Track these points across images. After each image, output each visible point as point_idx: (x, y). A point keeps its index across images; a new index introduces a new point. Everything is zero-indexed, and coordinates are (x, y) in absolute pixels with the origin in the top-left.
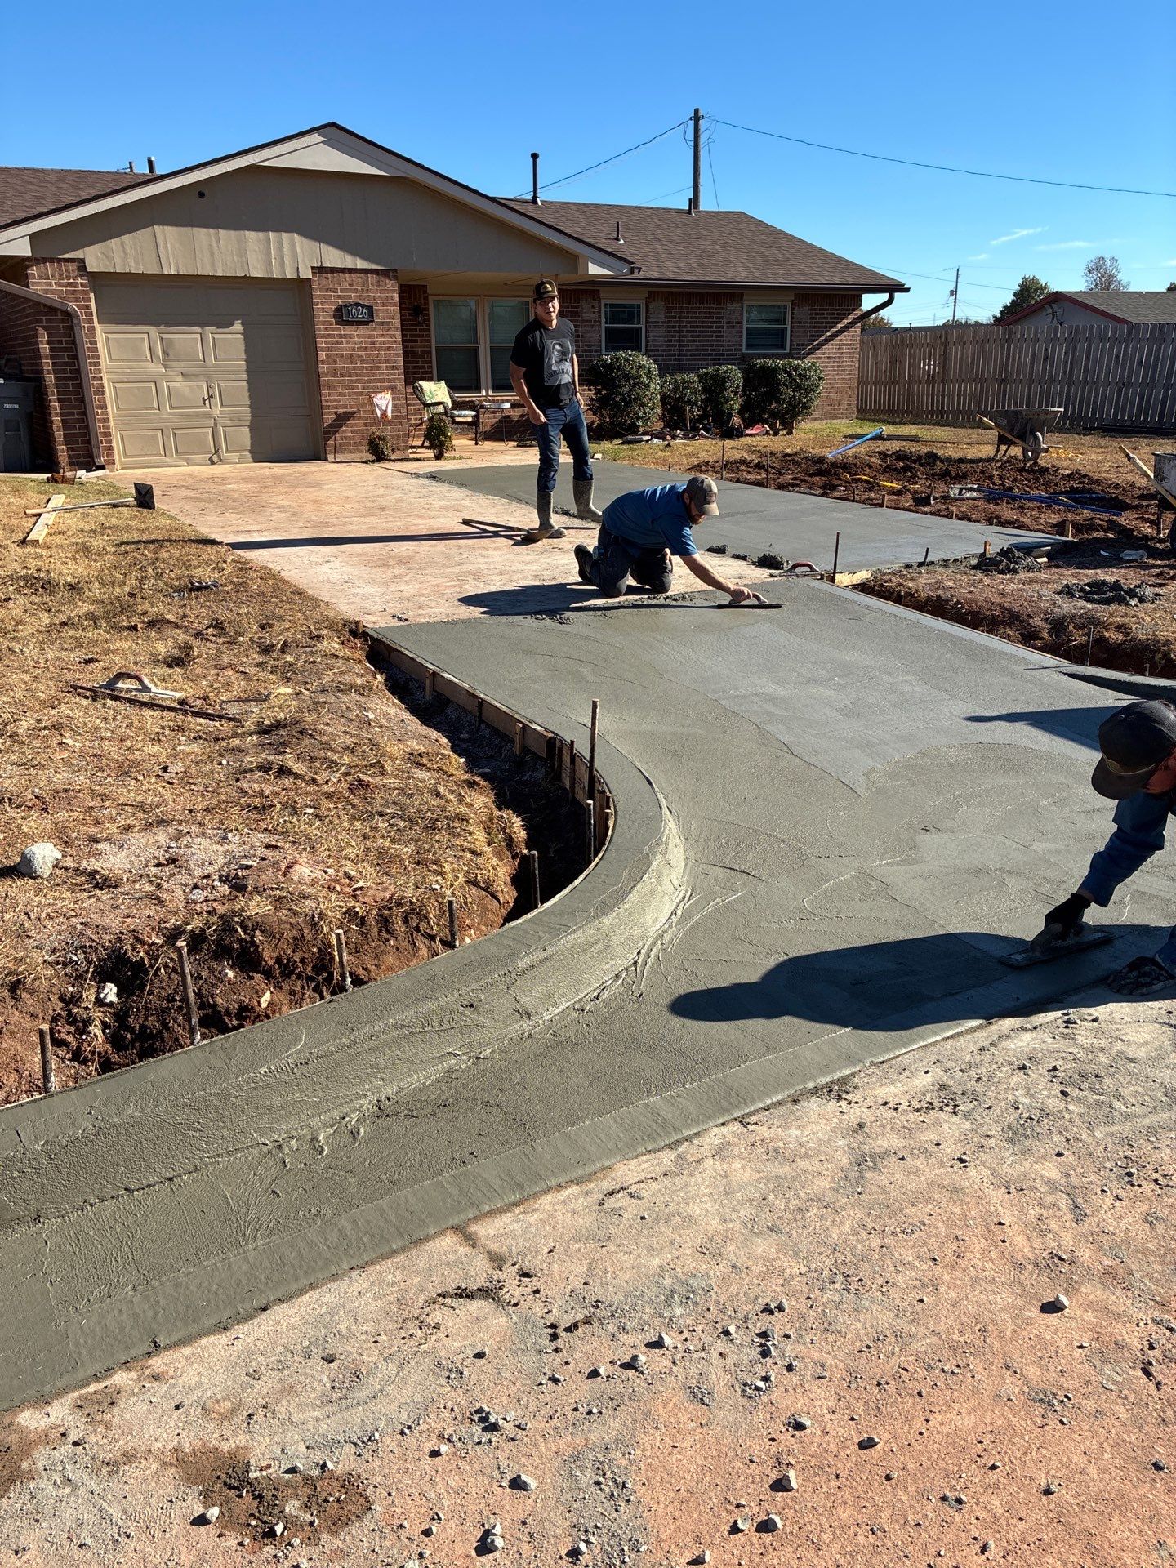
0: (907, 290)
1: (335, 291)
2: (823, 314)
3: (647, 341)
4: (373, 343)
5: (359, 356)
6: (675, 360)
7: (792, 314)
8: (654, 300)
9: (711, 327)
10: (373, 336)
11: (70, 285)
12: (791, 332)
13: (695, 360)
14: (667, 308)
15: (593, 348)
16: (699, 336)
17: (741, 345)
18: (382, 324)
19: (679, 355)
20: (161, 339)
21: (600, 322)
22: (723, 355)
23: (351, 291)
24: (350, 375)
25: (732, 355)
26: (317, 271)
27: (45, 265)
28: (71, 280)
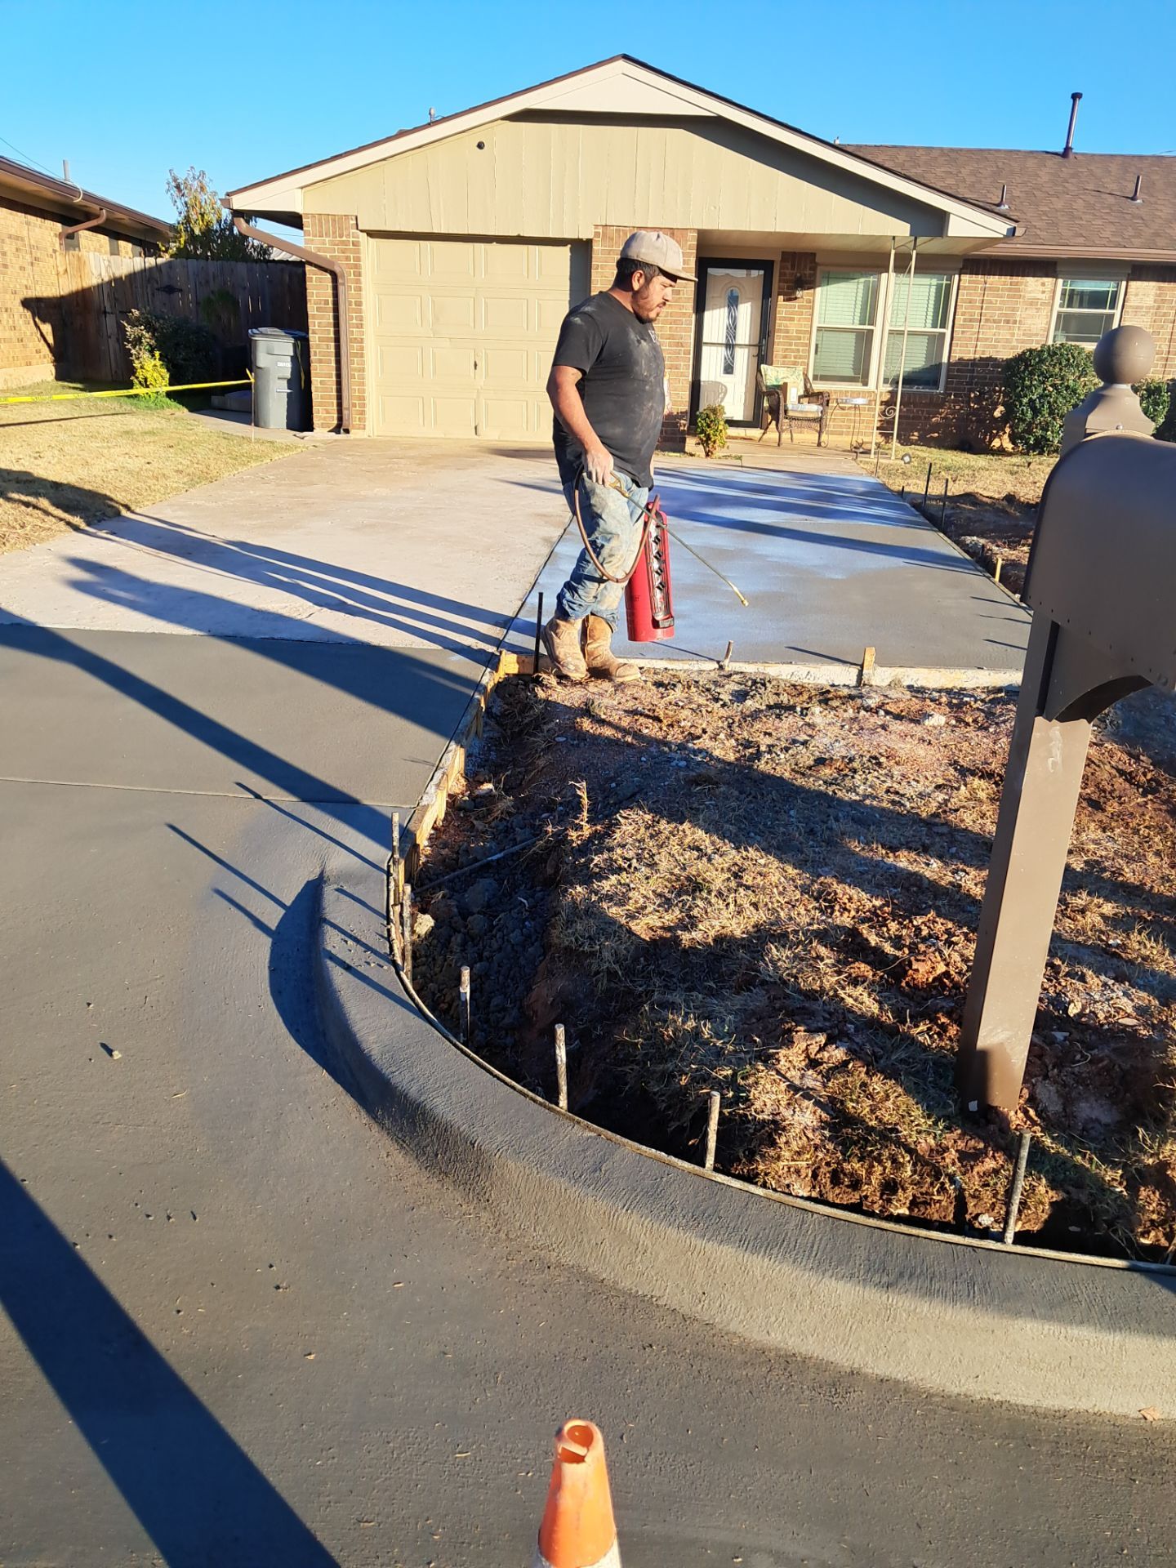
6: (1159, 360)
8: (1141, 277)
11: (343, 243)
14: (1160, 288)
15: (1034, 338)
20: (433, 301)
21: (1050, 305)
26: (600, 230)
27: (320, 221)
28: (344, 238)
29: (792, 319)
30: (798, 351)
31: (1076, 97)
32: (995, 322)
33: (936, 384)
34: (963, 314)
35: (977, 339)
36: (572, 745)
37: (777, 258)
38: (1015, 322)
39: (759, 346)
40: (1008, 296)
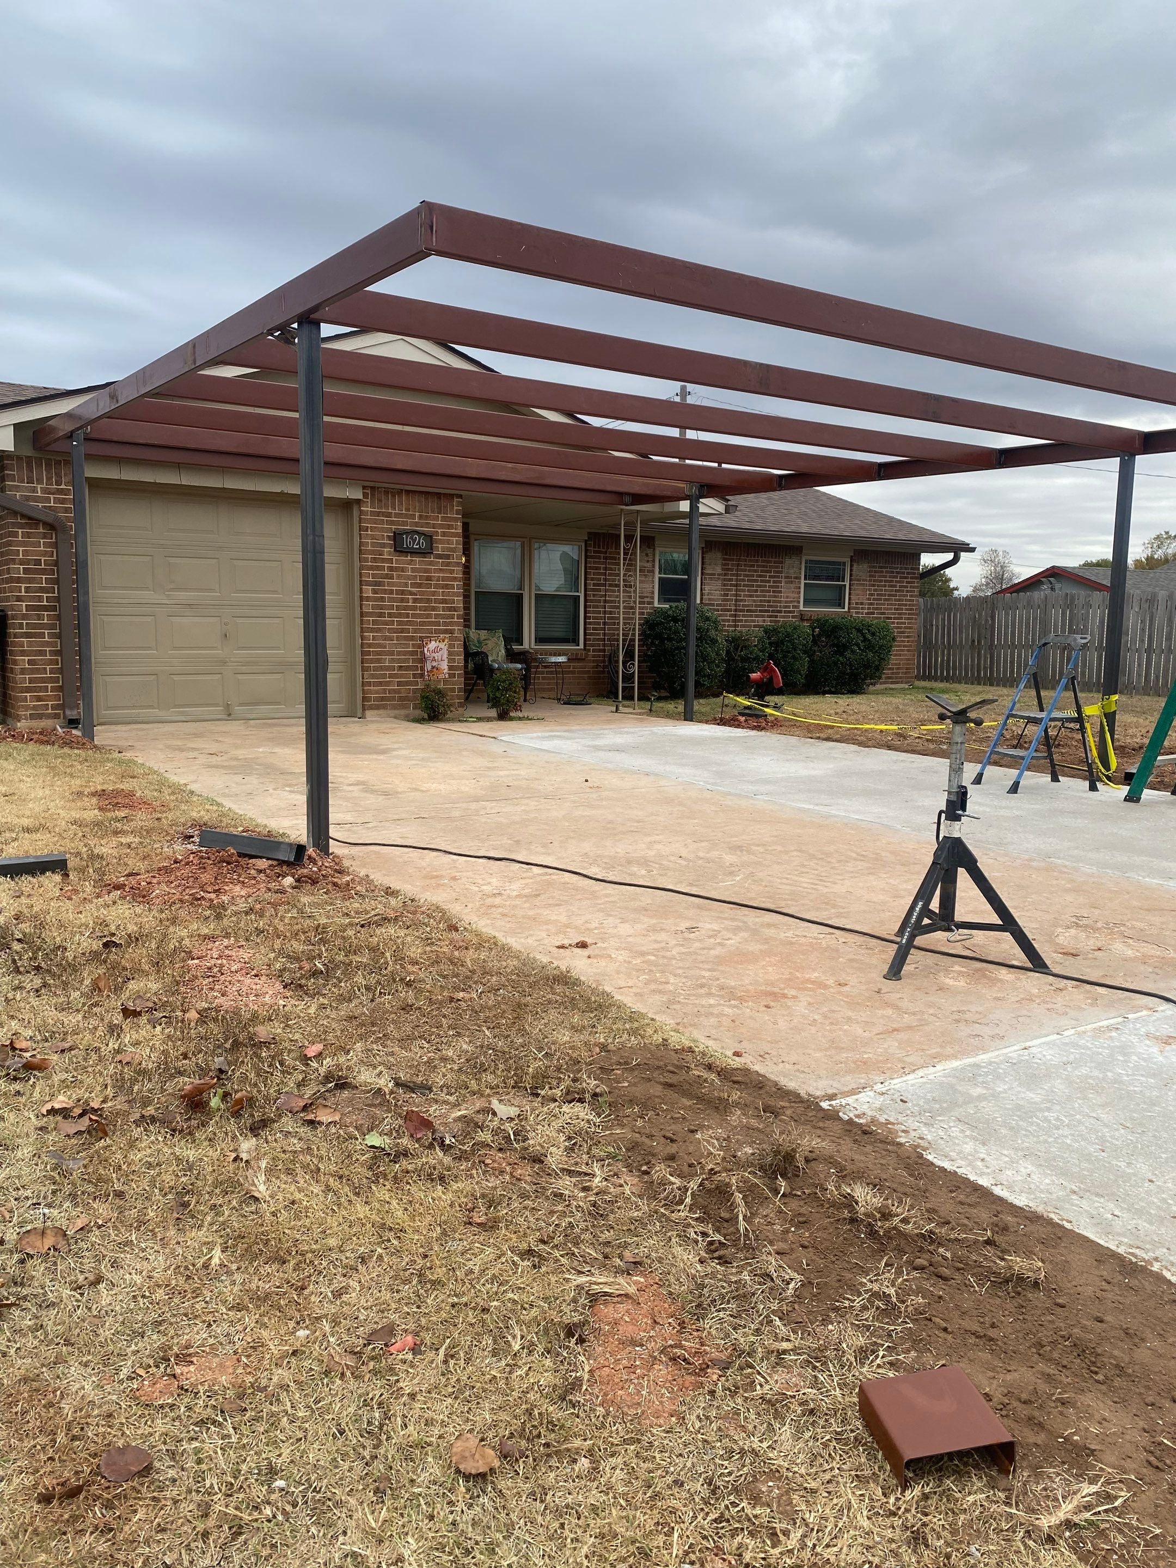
0: (972, 550)
1: (389, 515)
2: (882, 572)
3: (702, 595)
4: (429, 579)
5: (411, 593)
6: (731, 616)
7: (851, 570)
8: (711, 550)
9: (769, 581)
10: (430, 570)
12: (850, 589)
13: (751, 616)
14: (725, 559)
15: (646, 600)
16: (756, 591)
17: (799, 602)
18: (440, 556)
19: (736, 610)
21: (653, 572)
22: (780, 612)
23: (406, 516)
24: (400, 615)
25: (790, 612)
26: (368, 491)
28: (62, 486)
32: (616, 586)
33: (575, 641)
34: (592, 579)
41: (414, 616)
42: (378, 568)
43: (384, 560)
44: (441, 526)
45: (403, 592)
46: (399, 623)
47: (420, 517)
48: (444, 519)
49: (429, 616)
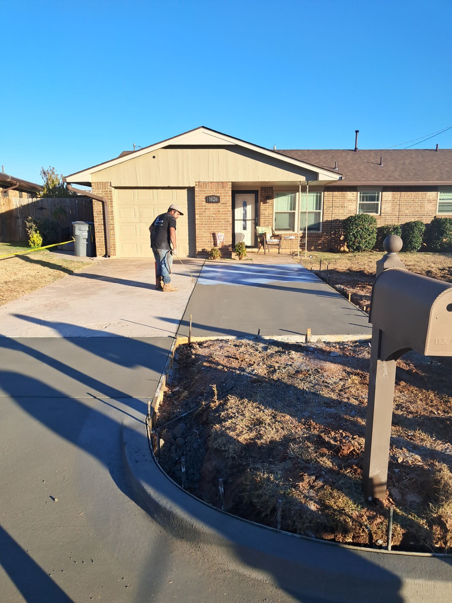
1: (205, 191)
3: (381, 209)
4: (219, 211)
5: (212, 217)
6: (396, 217)
8: (386, 191)
9: (418, 203)
10: (219, 209)
11: (106, 191)
13: (408, 217)
14: (393, 194)
15: (352, 212)
16: (411, 206)
17: (436, 210)
18: (223, 204)
19: (399, 215)
20: (139, 210)
21: (356, 201)
23: (211, 191)
24: (208, 224)
25: (431, 215)
26: (197, 183)
27: (98, 184)
28: (106, 190)
29: (266, 210)
30: (269, 221)
31: (357, 132)
32: (337, 207)
33: (319, 229)
34: (326, 205)
35: (332, 213)
36: (208, 370)
37: (259, 189)
38: (345, 207)
39: (255, 220)
40: (341, 198)
41: (213, 224)
42: (201, 209)
43: (203, 206)
44: (224, 193)
45: (209, 216)
46: (208, 227)
47: (216, 191)
48: (225, 190)
49: (219, 224)
